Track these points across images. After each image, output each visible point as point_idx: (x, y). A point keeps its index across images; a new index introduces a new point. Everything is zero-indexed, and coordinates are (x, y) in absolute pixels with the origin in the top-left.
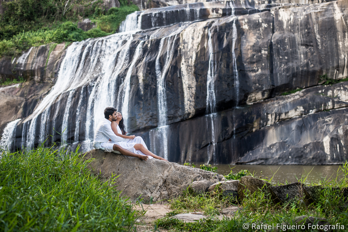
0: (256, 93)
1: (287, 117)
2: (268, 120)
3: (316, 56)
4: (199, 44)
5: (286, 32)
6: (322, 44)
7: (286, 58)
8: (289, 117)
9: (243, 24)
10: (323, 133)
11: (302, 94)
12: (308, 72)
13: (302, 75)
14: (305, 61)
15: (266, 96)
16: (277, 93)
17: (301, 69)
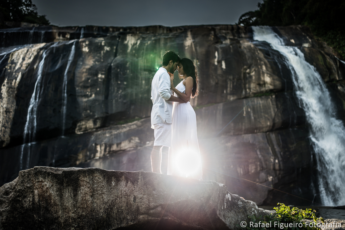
0: (86, 121)
1: (119, 149)
2: (96, 151)
4: (28, 65)
5: (129, 56)
7: (125, 83)
8: (122, 149)
9: (84, 46)
11: (140, 123)
12: (148, 99)
13: (141, 103)
14: (147, 87)
15: (98, 125)
16: (112, 122)
17: (140, 96)
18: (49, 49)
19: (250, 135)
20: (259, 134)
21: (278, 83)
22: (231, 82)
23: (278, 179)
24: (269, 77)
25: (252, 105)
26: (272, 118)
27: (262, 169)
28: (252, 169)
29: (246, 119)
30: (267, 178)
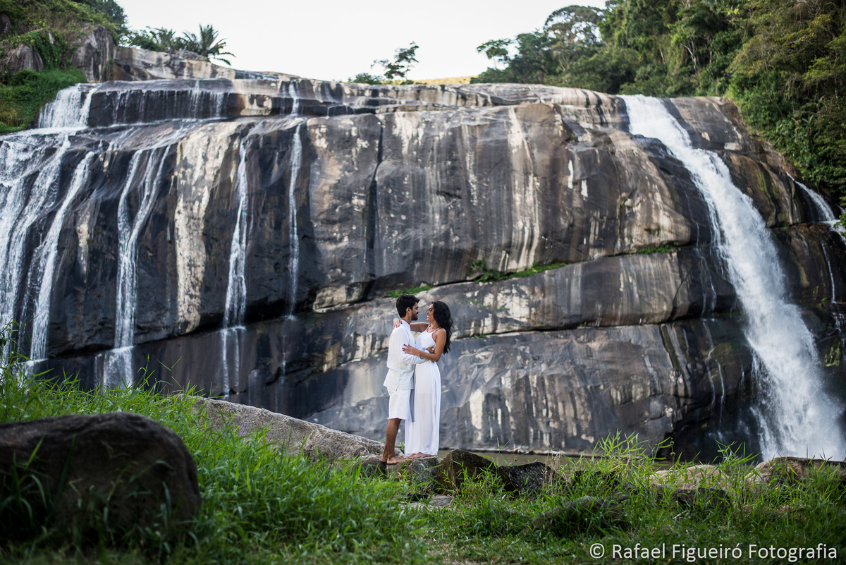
0: (334, 289)
2: (355, 348)
3: (466, 219)
4: (218, 172)
5: (406, 163)
6: (480, 195)
7: (404, 217)
9: (317, 137)
10: (470, 383)
11: (432, 297)
12: (446, 251)
13: (433, 257)
14: (443, 227)
15: (355, 296)
16: (378, 293)
17: (432, 244)
18: (250, 139)
19: (631, 327)
20: (646, 326)
21: (684, 230)
22: (598, 223)
23: (683, 412)
24: (668, 217)
25: (635, 270)
26: (671, 298)
27: (655, 394)
28: (637, 392)
29: (625, 297)
30: (664, 410)
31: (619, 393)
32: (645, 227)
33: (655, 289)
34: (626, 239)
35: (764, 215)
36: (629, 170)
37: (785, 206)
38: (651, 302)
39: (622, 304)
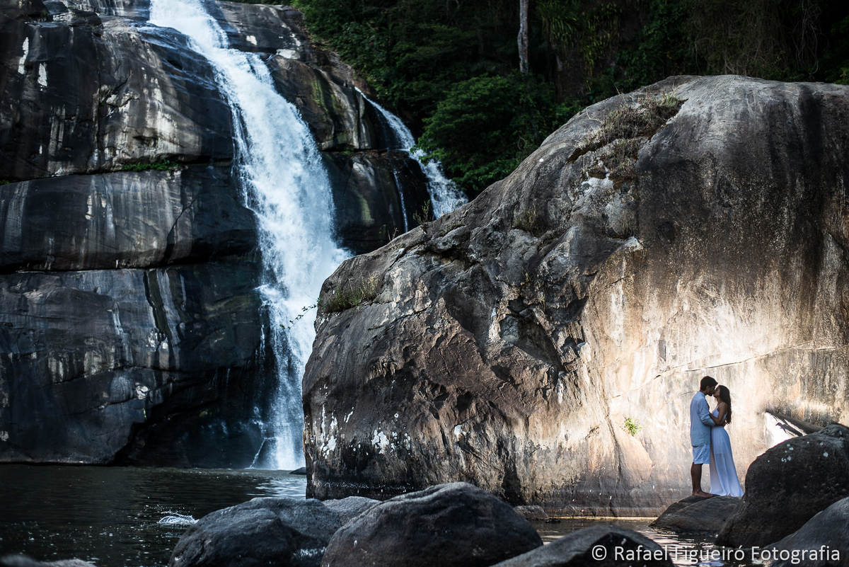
19: (101, 272)
20: (125, 270)
22: (62, 126)
23: (165, 394)
24: (169, 120)
25: (113, 191)
26: (165, 231)
27: (122, 366)
28: (92, 364)
29: (92, 228)
30: (134, 390)
31: (61, 364)
32: (134, 133)
33: (141, 217)
34: (107, 151)
35: (317, 133)
36: (117, 56)
37: (348, 124)
38: (133, 237)
39: (87, 238)
